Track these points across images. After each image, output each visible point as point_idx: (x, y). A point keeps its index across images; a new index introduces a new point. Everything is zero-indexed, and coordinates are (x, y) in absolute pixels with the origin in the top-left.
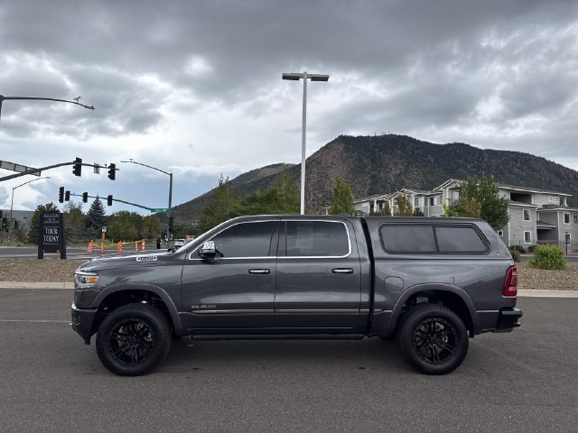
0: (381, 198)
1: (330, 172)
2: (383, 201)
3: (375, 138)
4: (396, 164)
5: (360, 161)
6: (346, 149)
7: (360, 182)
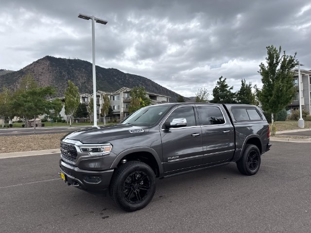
0: (84, 95)
1: (40, 78)
2: (85, 97)
3: (69, 60)
4: (82, 77)
5: (61, 73)
6: (51, 65)
7: (61, 85)
